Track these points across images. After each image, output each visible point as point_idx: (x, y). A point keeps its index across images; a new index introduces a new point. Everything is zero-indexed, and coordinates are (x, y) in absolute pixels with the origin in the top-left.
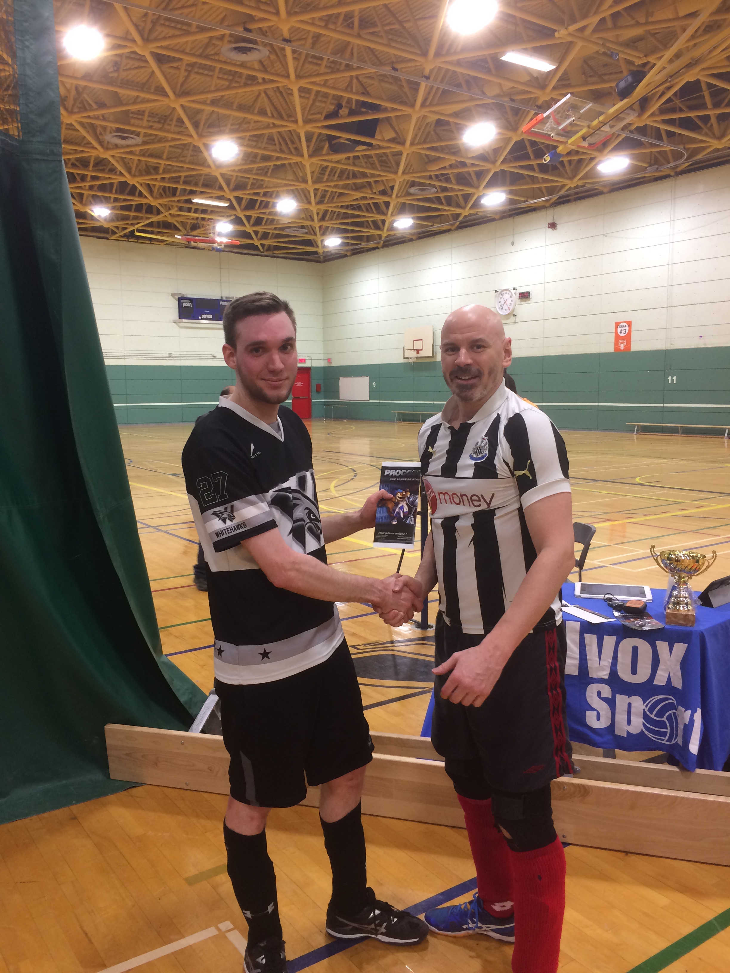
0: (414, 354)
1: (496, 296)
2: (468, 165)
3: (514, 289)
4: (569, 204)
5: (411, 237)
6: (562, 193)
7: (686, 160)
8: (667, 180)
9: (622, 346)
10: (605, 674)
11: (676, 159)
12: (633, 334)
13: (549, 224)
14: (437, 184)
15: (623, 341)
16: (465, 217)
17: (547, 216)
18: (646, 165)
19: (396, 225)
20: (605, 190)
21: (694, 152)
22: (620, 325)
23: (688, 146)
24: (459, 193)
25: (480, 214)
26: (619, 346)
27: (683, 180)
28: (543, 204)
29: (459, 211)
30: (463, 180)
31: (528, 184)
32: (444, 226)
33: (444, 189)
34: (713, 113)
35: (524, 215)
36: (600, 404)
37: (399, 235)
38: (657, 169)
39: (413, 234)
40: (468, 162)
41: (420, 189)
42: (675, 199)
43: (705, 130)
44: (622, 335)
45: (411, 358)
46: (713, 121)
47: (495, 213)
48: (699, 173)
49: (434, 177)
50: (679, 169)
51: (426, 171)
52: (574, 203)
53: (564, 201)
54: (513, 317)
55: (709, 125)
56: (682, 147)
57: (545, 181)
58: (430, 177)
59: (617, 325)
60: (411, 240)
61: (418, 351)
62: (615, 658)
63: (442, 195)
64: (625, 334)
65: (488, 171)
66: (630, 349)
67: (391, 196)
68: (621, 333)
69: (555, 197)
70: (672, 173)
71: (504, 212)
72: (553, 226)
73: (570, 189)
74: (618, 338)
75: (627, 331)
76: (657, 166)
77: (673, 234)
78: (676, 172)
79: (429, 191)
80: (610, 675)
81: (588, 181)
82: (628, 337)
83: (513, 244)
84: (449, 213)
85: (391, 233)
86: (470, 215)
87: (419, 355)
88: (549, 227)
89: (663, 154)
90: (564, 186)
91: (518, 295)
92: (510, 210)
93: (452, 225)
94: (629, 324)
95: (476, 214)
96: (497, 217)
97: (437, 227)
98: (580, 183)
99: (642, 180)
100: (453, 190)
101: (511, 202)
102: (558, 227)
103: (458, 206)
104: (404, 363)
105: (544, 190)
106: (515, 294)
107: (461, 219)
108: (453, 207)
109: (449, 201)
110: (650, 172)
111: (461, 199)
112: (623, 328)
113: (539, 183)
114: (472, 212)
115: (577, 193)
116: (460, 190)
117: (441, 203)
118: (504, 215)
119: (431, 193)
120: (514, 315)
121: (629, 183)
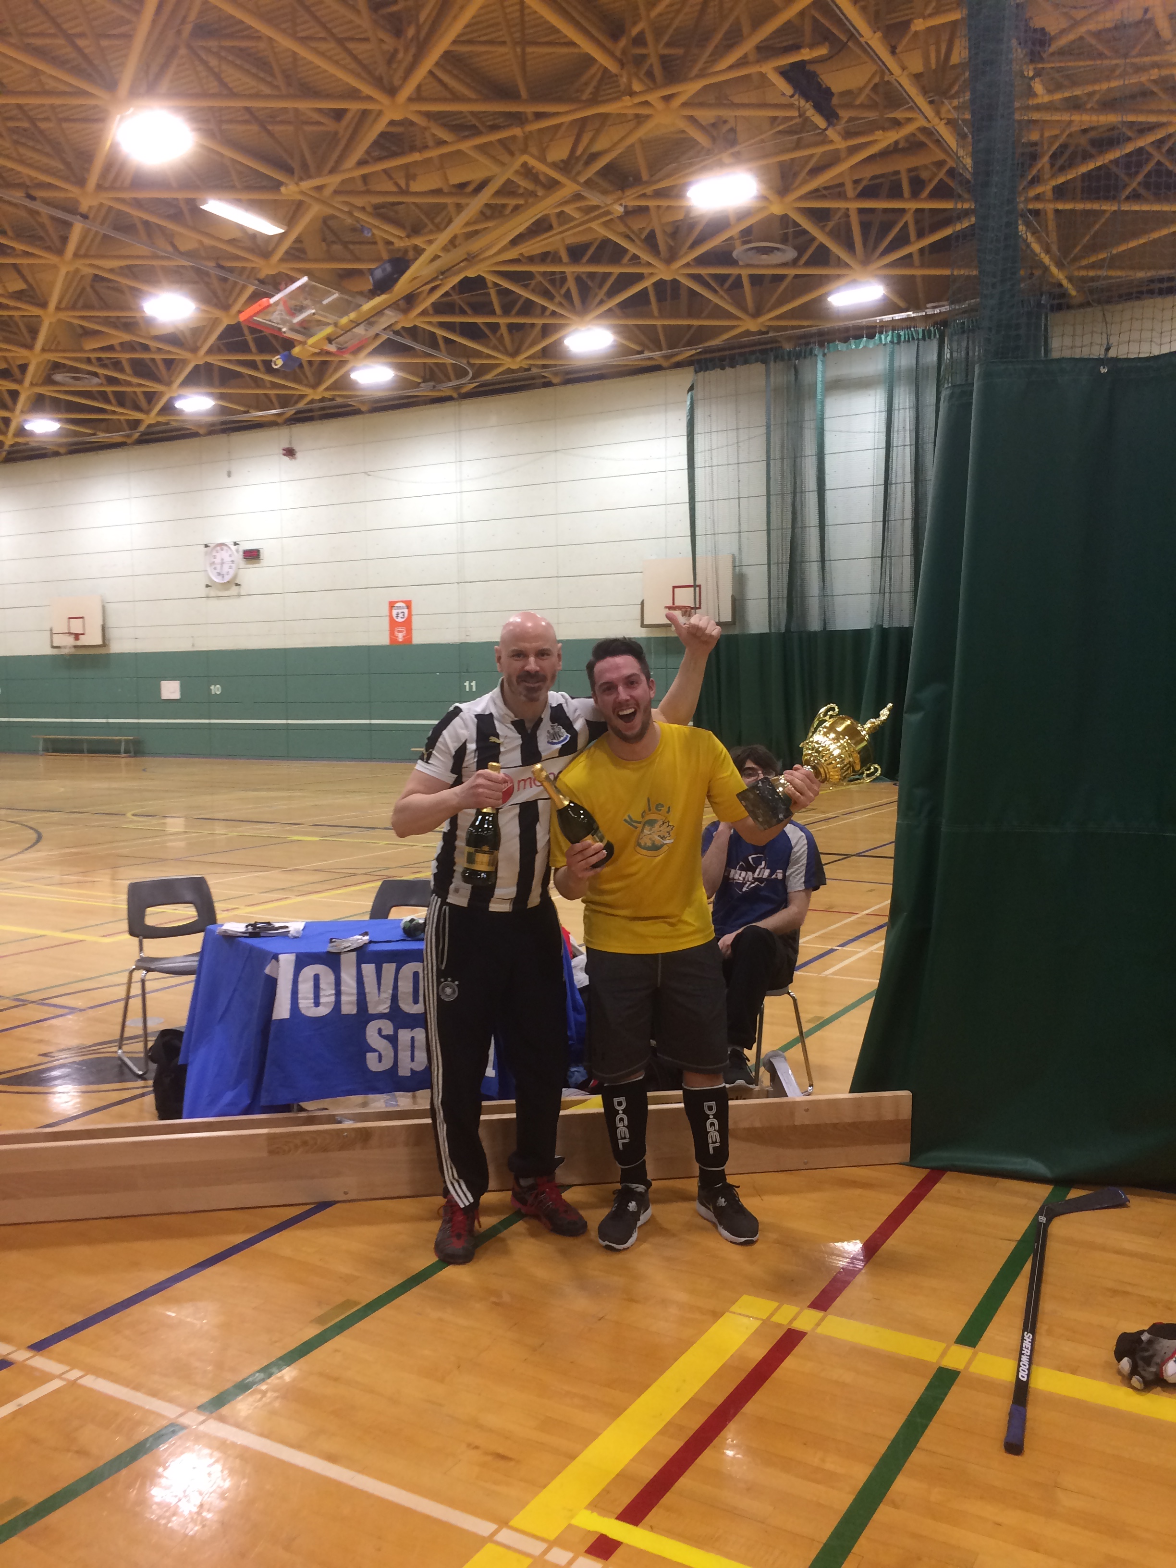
0: (70, 641)
1: (206, 553)
2: (153, 349)
3: (235, 544)
4: (314, 422)
5: (56, 449)
6: (301, 405)
7: (473, 378)
8: (448, 404)
9: (400, 637)
10: (384, 1008)
11: (458, 377)
12: (414, 618)
13: (284, 450)
14: (101, 371)
15: (400, 629)
16: (150, 426)
17: (281, 437)
18: (419, 380)
19: (28, 427)
20: (364, 408)
21: (481, 370)
22: (397, 605)
23: (472, 361)
24: (138, 390)
25: (174, 424)
26: (397, 637)
27: (469, 407)
28: (273, 418)
29: (138, 415)
30: (143, 369)
31: (248, 387)
32: (116, 437)
33: (111, 381)
34: (503, 321)
35: (243, 432)
36: (374, 722)
37: (35, 444)
38: (434, 387)
39: (60, 445)
40: (152, 344)
41: (74, 378)
42: (460, 431)
43: (494, 341)
44: (400, 620)
45: (65, 647)
46: (504, 330)
47: (200, 425)
48: (489, 398)
49: (94, 361)
50: (464, 390)
51: (82, 350)
52: (319, 422)
53: (303, 417)
54: (235, 587)
55: (498, 334)
56: (465, 362)
57: (275, 386)
58: (89, 361)
59: (392, 605)
60: (56, 454)
61: (77, 636)
62: (395, 988)
63: (109, 389)
64: (403, 620)
65: (184, 362)
66: (411, 641)
67: (20, 382)
68: (397, 617)
69: (290, 411)
70: (455, 395)
71: (213, 425)
72: (290, 453)
73: (312, 401)
74: (393, 624)
75: (406, 615)
76: (432, 383)
77: (461, 481)
78: (459, 394)
79: (86, 381)
80: (391, 1007)
81: (338, 393)
82: (408, 624)
83: (229, 474)
84: (122, 418)
85: (20, 440)
86: (158, 424)
87: (79, 643)
88: (284, 455)
89: (441, 367)
90: (302, 397)
91: (241, 553)
92: (223, 423)
93: (128, 436)
94: (408, 604)
95: (167, 424)
96: (201, 431)
97: (102, 437)
98: (328, 395)
99: (414, 400)
100: (129, 384)
101: (223, 410)
102: (298, 455)
103: (137, 408)
104: (53, 656)
105: (274, 399)
106: (237, 551)
107: (142, 428)
108: (128, 408)
109: (121, 399)
110: (425, 390)
111: (141, 398)
112: (400, 611)
113: (265, 387)
114: (161, 419)
115: (323, 408)
116: (140, 385)
117: (107, 401)
118: (213, 428)
119: (93, 385)
120: (237, 585)
121: (396, 402)
